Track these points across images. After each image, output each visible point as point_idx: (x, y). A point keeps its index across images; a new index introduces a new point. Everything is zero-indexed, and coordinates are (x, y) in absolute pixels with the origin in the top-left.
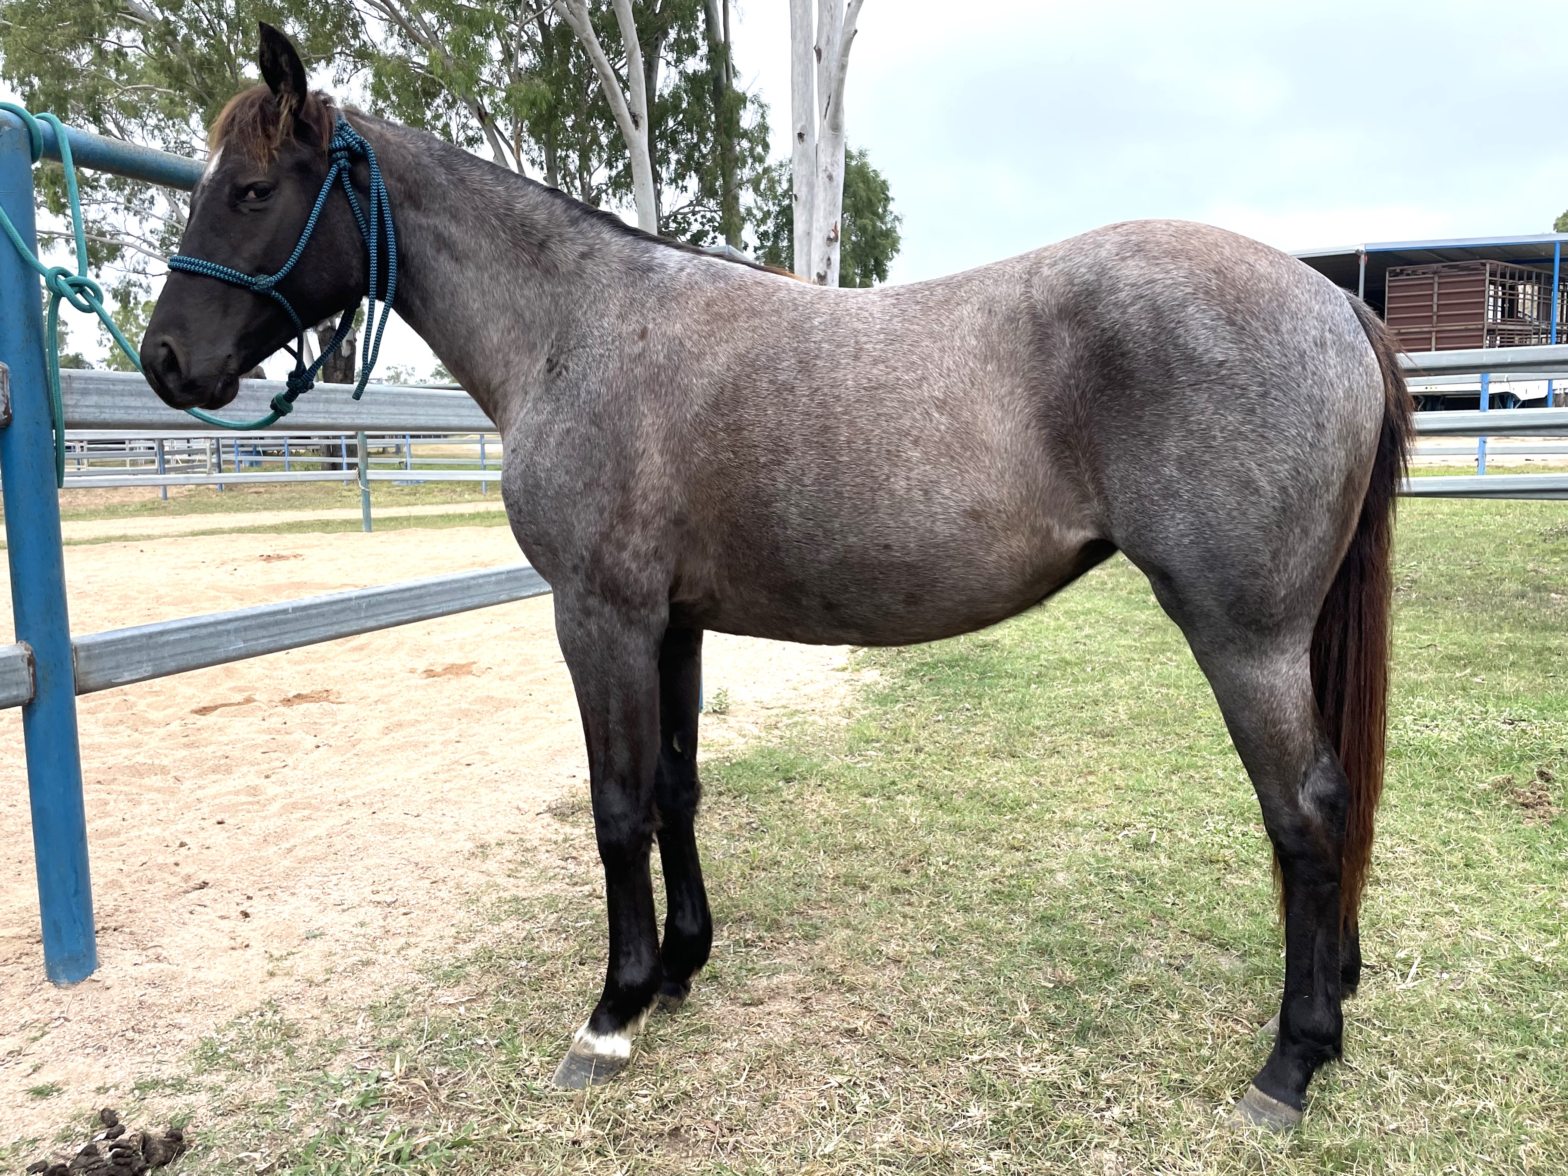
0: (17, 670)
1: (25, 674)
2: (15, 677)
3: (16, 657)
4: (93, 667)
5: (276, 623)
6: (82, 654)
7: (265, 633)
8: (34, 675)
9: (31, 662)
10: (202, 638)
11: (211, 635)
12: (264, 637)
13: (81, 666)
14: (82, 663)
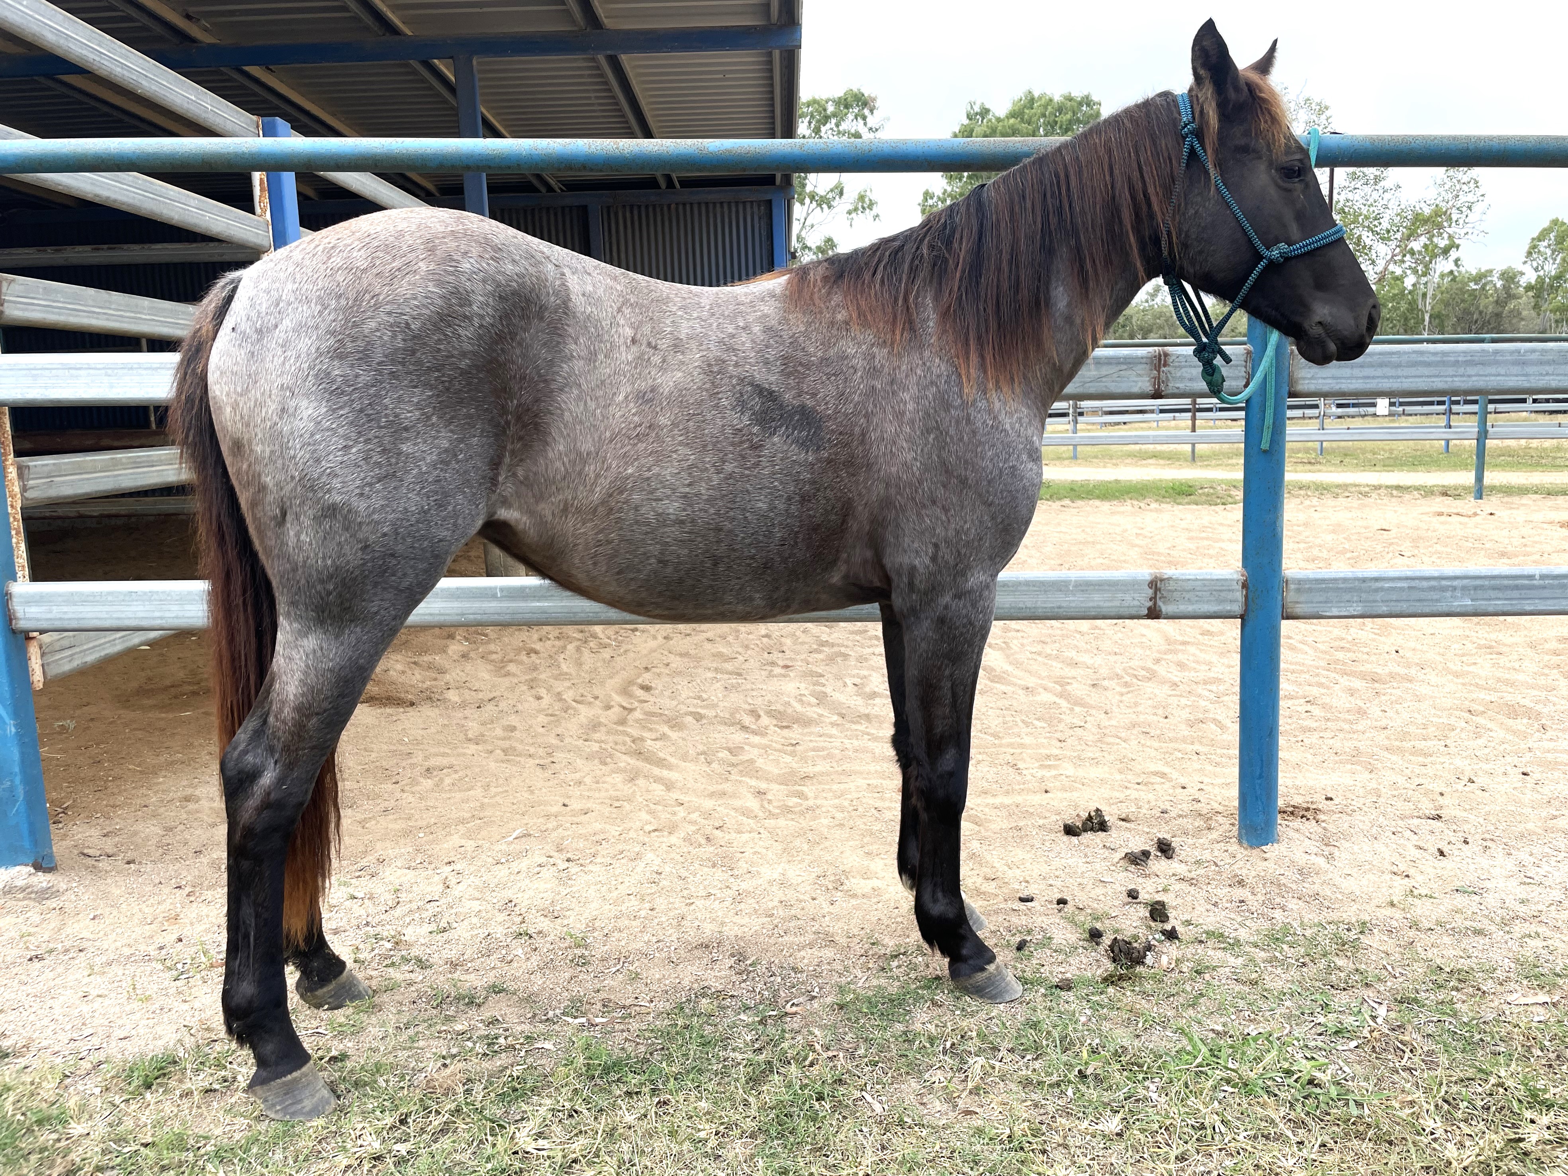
0: (1233, 591)
1: (1239, 595)
2: (1230, 596)
3: (1231, 580)
4: (1302, 599)
5: (1517, 587)
6: (1292, 587)
7: (1500, 595)
8: (1246, 597)
9: (1245, 586)
10: (1423, 590)
11: (1432, 589)
12: (1499, 599)
13: (1291, 596)
14: (1292, 594)
